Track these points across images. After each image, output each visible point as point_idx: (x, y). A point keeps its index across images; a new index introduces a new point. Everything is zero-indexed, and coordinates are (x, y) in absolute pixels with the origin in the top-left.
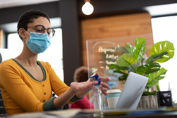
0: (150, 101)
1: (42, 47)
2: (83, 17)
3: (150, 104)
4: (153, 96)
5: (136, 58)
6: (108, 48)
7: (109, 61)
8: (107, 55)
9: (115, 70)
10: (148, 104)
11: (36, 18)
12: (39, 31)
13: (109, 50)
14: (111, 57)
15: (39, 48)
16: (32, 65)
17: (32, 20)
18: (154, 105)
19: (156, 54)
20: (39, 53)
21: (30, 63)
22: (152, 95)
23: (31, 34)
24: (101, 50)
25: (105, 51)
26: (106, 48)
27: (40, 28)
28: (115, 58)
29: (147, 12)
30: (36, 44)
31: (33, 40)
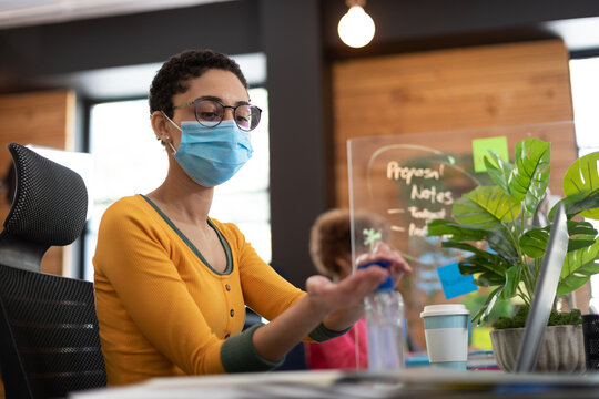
0: (560, 343)
1: (222, 165)
2: (337, 54)
3: (560, 352)
4: (569, 327)
5: (518, 204)
6: (417, 168)
7: (420, 209)
8: (415, 189)
9: (446, 237)
10: (555, 353)
11: (197, 75)
12: (208, 116)
13: (419, 173)
14: (426, 194)
15: (213, 169)
16: (198, 222)
17: (184, 83)
18: (571, 356)
19: (581, 193)
20: (217, 183)
21: (191, 214)
22: (568, 322)
23: (184, 128)
24: (394, 169)
25: (408, 174)
26: (410, 168)
27: (211, 107)
28: (440, 198)
29: (555, 38)
30: (203, 156)
31: (192, 144)
